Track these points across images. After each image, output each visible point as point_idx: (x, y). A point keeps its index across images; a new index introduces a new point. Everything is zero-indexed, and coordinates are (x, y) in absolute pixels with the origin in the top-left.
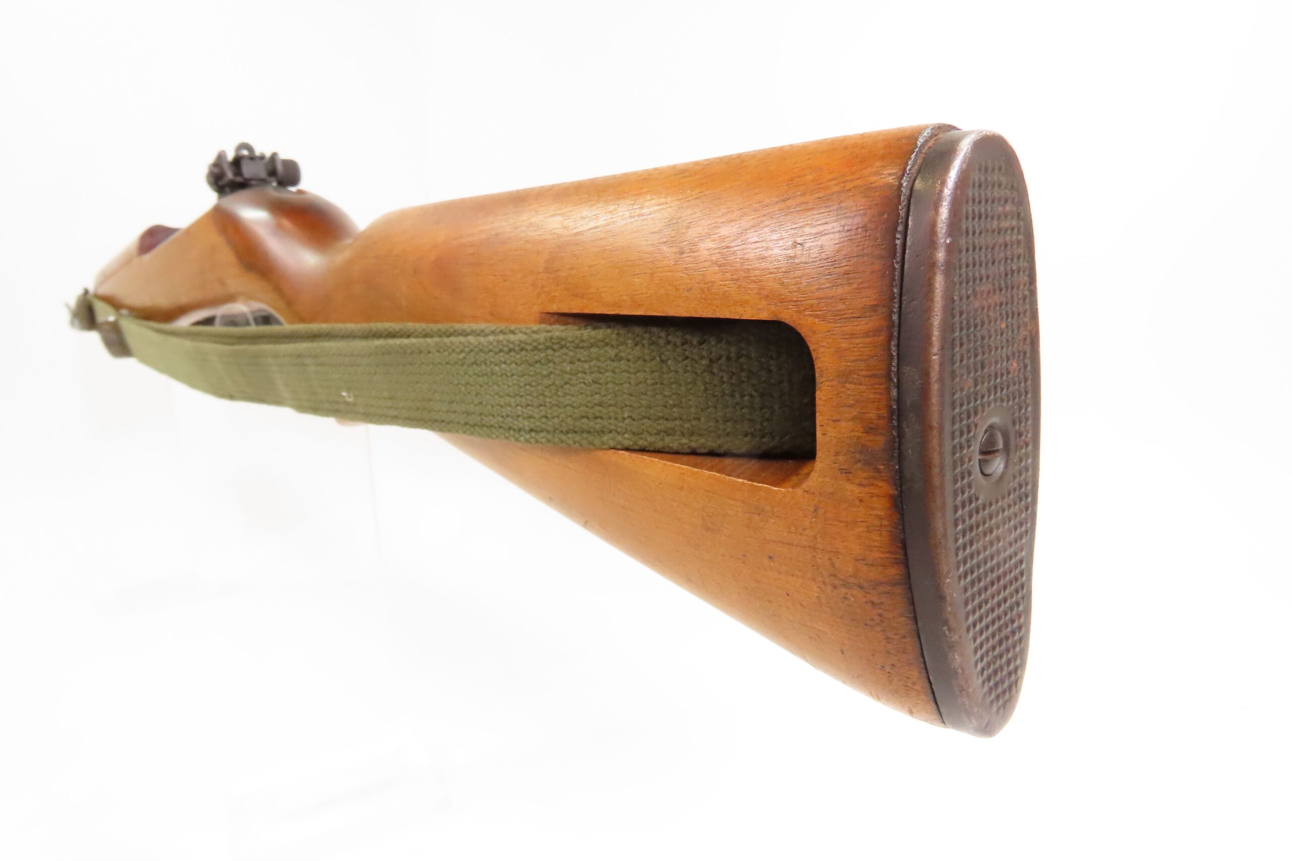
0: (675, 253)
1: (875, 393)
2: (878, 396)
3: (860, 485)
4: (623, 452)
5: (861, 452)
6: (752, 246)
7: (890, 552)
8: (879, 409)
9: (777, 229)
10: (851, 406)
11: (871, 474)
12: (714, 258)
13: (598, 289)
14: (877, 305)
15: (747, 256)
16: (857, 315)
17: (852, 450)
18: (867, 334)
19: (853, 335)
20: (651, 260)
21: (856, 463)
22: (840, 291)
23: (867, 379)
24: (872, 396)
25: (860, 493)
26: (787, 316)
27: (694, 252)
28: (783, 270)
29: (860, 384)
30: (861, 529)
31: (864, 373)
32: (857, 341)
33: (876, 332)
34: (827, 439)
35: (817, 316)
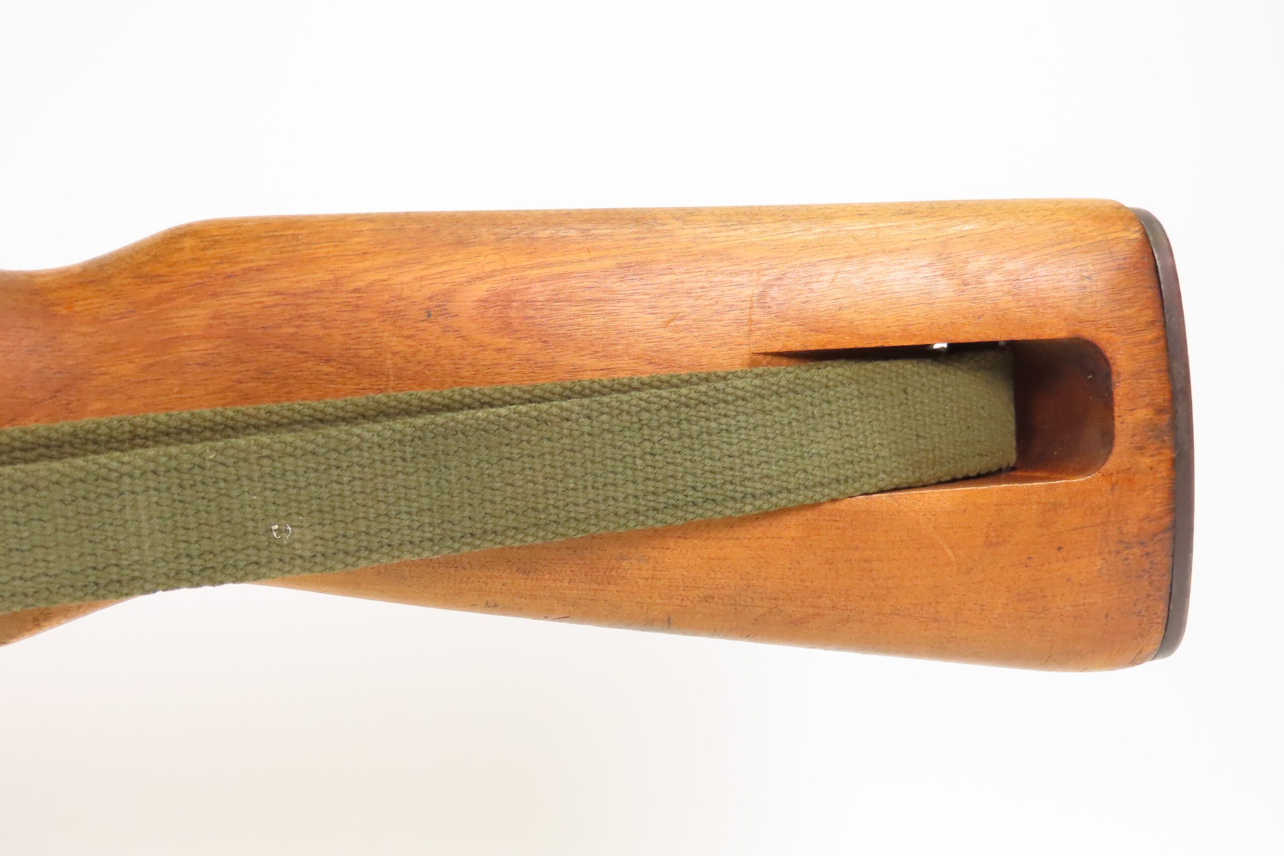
0: (958, 285)
1: (1161, 384)
2: (1163, 385)
3: (1151, 456)
4: (878, 495)
5: (1152, 430)
6: (1042, 279)
7: (1168, 505)
8: (1164, 395)
9: (1063, 265)
10: (1145, 396)
11: (1160, 445)
12: (1006, 288)
13: (852, 322)
14: (1154, 321)
15: (1040, 287)
16: (1143, 328)
17: (1146, 430)
18: (1151, 342)
19: (1142, 343)
20: (928, 291)
21: (1149, 439)
22: (1128, 312)
23: (1155, 374)
24: (1160, 386)
25: (1151, 462)
26: (1088, 333)
27: (980, 284)
28: (1078, 297)
29: (1151, 378)
30: (1150, 492)
31: (1153, 370)
32: (1145, 347)
33: (1157, 339)
34: (1124, 425)
35: (1113, 332)
